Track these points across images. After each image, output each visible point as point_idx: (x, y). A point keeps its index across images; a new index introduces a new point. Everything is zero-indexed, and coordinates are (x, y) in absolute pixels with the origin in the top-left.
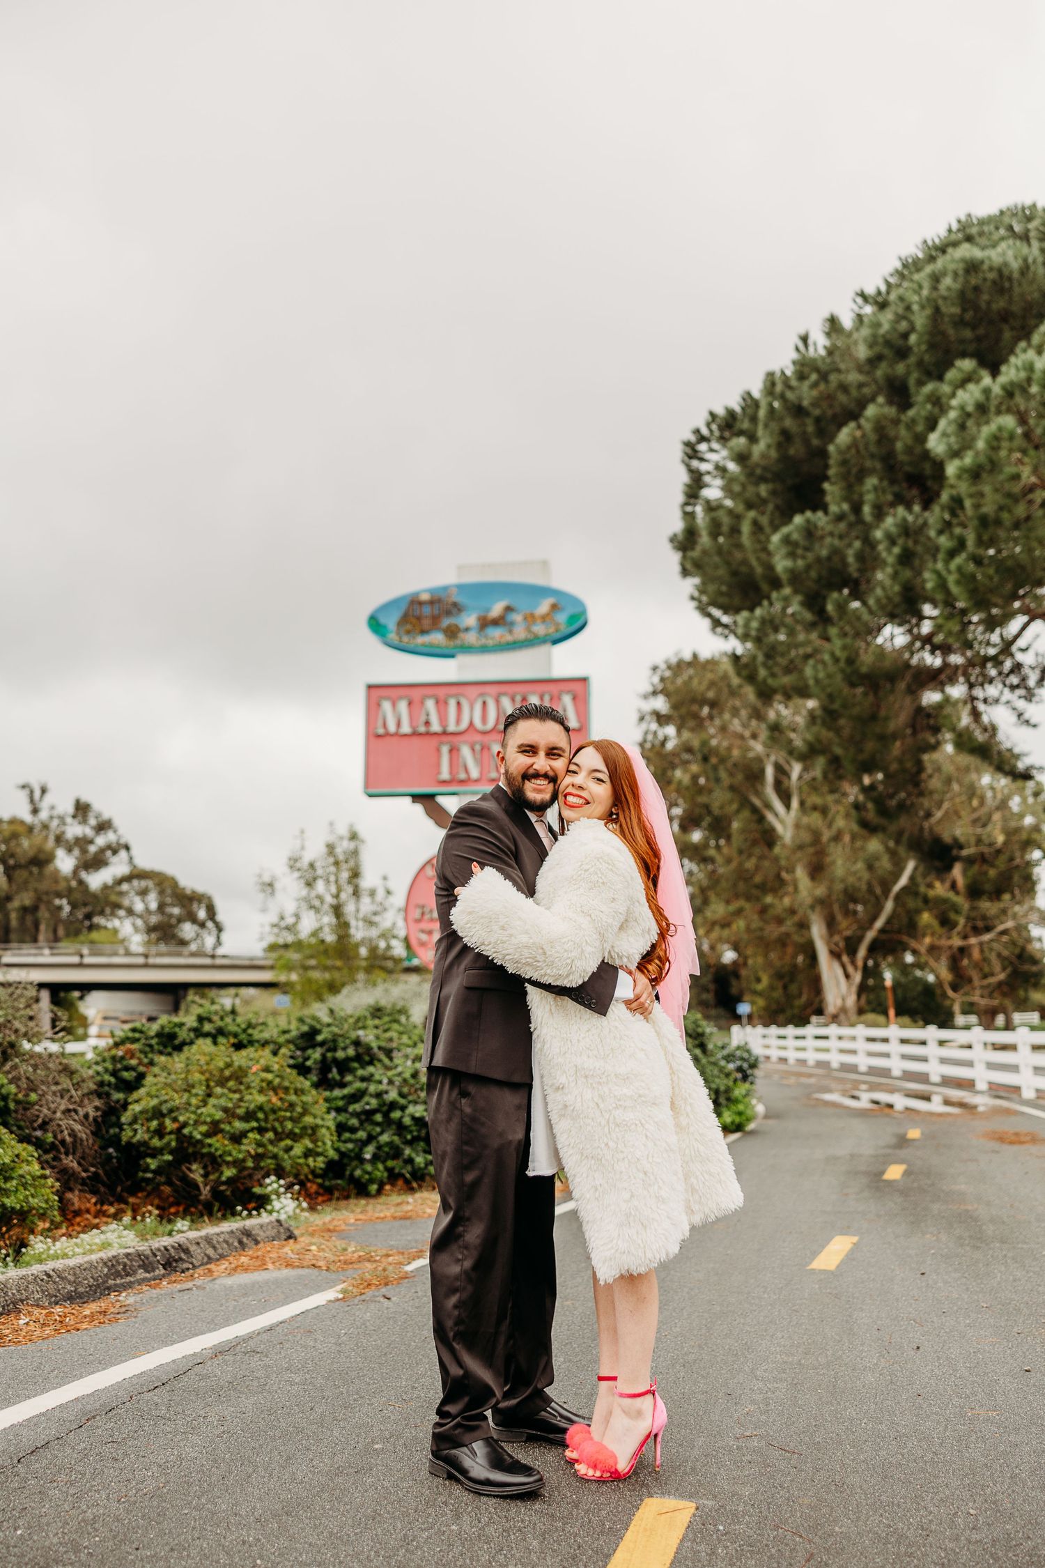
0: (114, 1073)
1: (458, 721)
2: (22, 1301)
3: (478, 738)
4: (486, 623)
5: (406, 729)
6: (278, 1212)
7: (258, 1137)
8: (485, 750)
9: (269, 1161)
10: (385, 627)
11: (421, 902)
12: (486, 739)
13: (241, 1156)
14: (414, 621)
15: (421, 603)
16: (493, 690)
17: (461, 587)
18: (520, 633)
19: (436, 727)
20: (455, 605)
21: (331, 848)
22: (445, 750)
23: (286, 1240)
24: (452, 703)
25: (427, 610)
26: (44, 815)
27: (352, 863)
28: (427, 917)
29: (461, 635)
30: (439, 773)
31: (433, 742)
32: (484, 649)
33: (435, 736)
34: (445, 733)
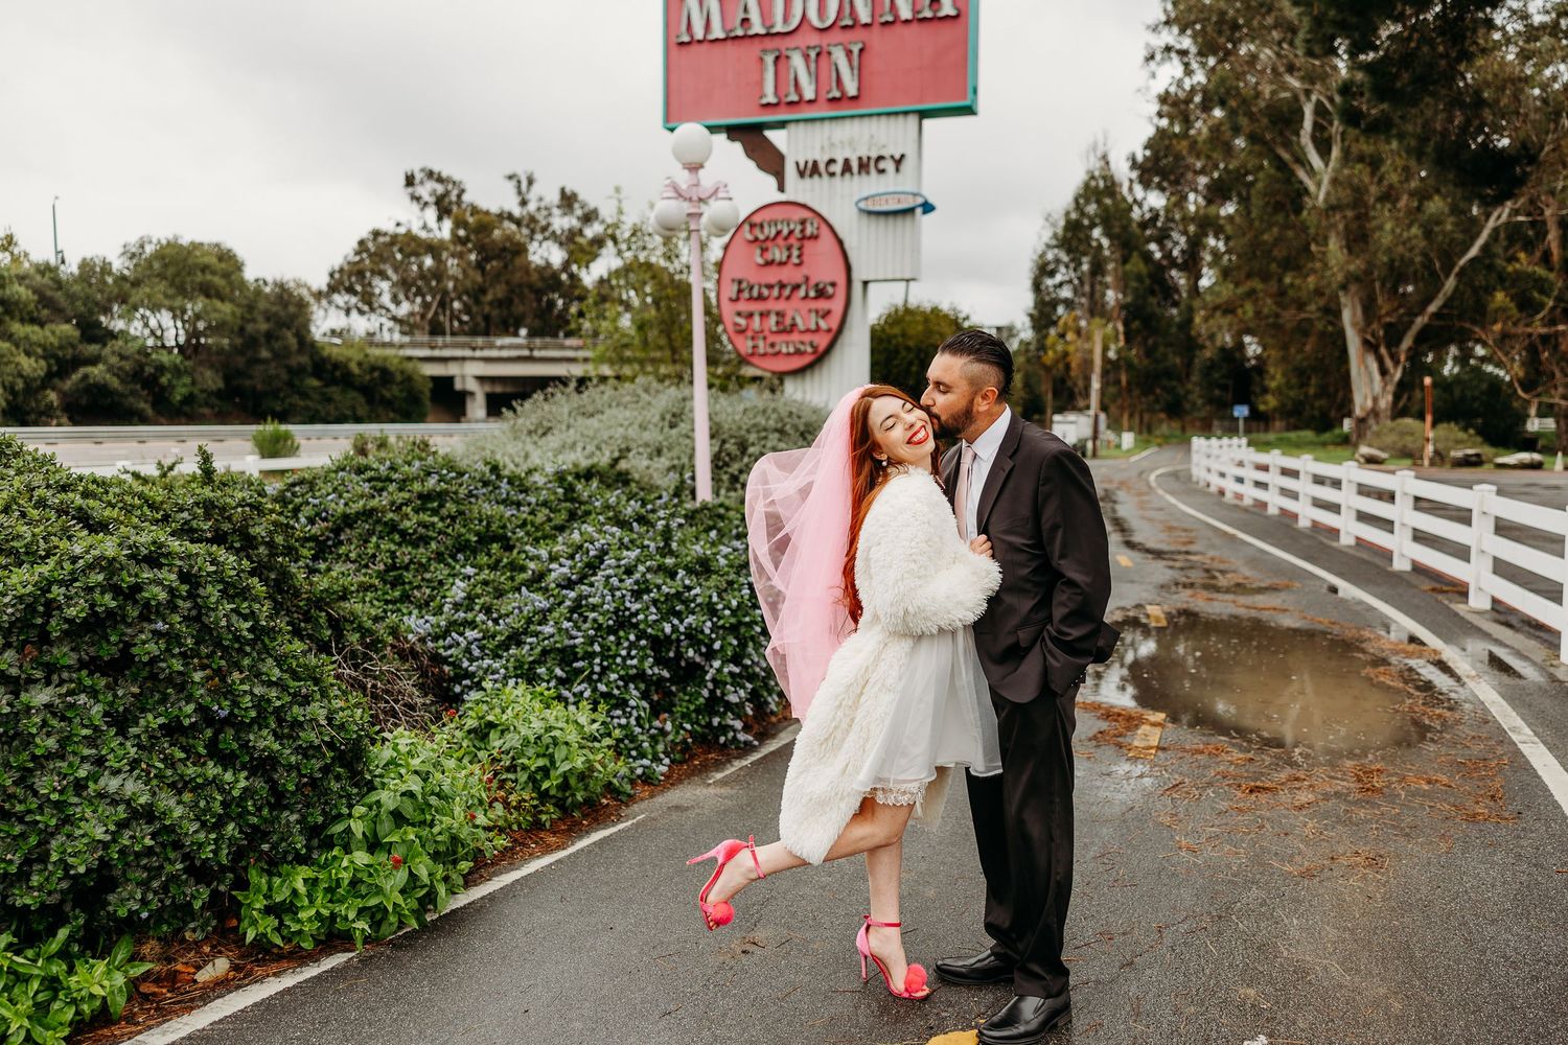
1: (786, 16)
3: (814, 38)
5: (717, 32)
8: (824, 58)
11: (739, 276)
12: (825, 40)
19: (757, 28)
22: (769, 59)
26: (532, 207)
28: (746, 295)
30: (761, 92)
31: (755, 48)
33: (756, 41)
34: (768, 35)
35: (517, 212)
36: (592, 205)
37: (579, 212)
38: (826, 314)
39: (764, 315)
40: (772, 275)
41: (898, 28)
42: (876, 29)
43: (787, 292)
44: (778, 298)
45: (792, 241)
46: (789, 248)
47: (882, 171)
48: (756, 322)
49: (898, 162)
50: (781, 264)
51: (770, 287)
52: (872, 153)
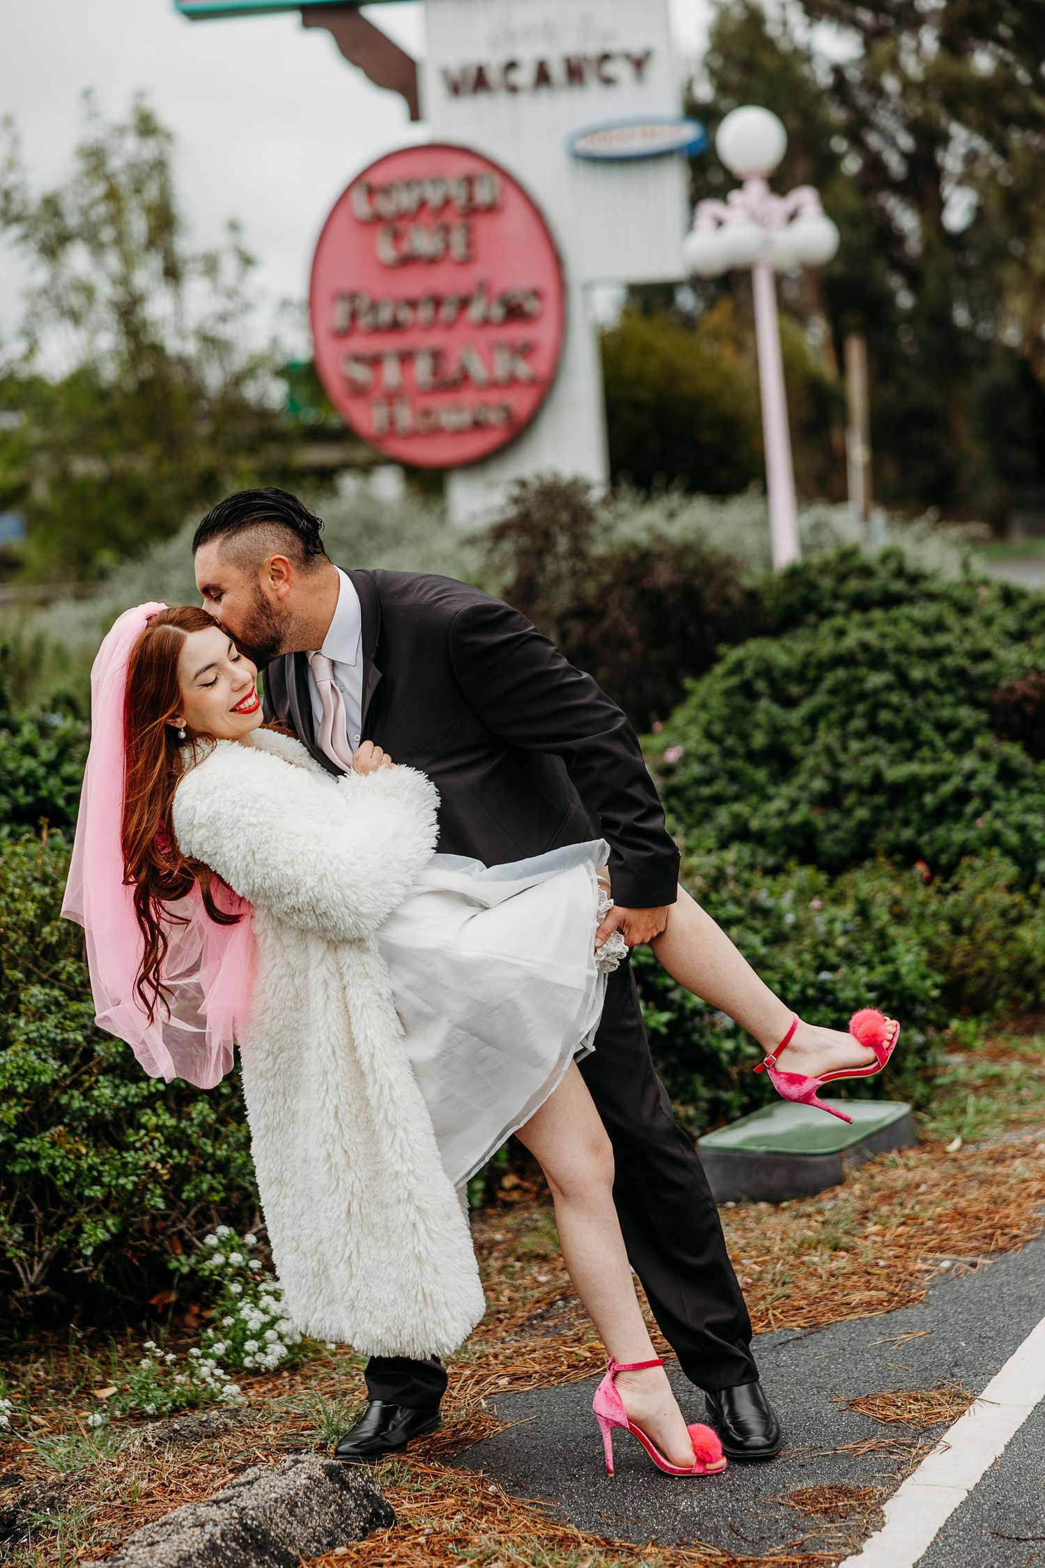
6: (258, 1336)
7: (171, 1122)
9: (207, 1181)
11: (350, 286)
13: (128, 1182)
21: (95, 158)
23: (366, 1533)
27: (152, 192)
28: (364, 322)
38: (526, 351)
39: (406, 358)
40: (415, 283)
43: (447, 312)
44: (432, 325)
45: (448, 217)
46: (446, 229)
47: (608, 81)
48: (391, 373)
49: (639, 63)
50: (432, 261)
51: (413, 304)
52: (592, 49)
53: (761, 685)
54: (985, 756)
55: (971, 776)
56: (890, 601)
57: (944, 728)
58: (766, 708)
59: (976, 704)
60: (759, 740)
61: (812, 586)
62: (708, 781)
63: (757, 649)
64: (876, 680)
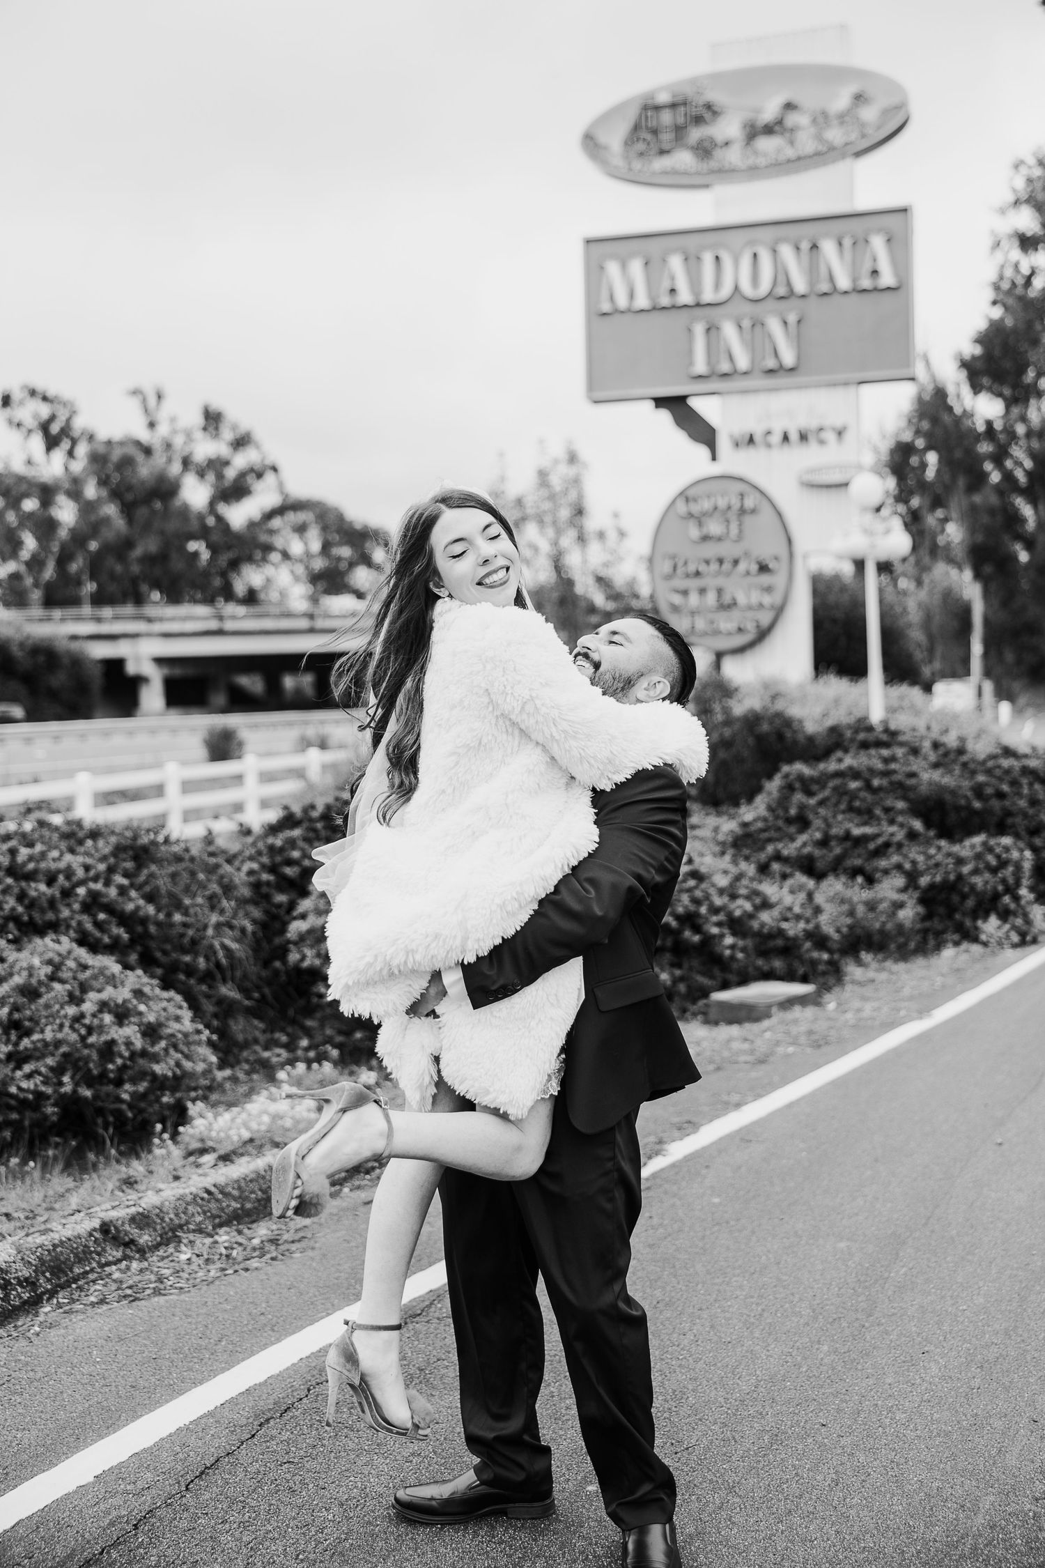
0: (273, 869)
1: (718, 285)
2: (181, 1226)
3: (748, 308)
4: (754, 132)
5: (642, 301)
8: (758, 329)
10: (606, 148)
11: (674, 551)
12: (758, 309)
14: (649, 137)
15: (657, 108)
16: (768, 234)
17: (717, 77)
18: (806, 143)
19: (685, 297)
20: (709, 107)
21: (543, 475)
22: (699, 329)
24: (708, 258)
25: (666, 118)
26: (163, 430)
27: (573, 495)
28: (680, 571)
29: (718, 153)
30: (691, 363)
31: (682, 317)
32: (754, 172)
33: (684, 310)
34: (698, 305)
35: (144, 435)
36: (245, 426)
37: (228, 435)
38: (769, 589)
39: (702, 591)
40: (711, 550)
41: (836, 299)
42: (813, 300)
43: (727, 566)
44: (718, 573)
45: (730, 515)
46: (728, 521)
48: (694, 599)
49: (840, 433)
50: (719, 539)
51: (707, 562)
52: (813, 424)
53: (797, 785)
54: (902, 825)
55: (892, 835)
56: (879, 744)
57: (887, 810)
58: (798, 797)
59: (905, 798)
60: (793, 812)
61: (841, 735)
62: (764, 830)
63: (800, 768)
64: (854, 785)
